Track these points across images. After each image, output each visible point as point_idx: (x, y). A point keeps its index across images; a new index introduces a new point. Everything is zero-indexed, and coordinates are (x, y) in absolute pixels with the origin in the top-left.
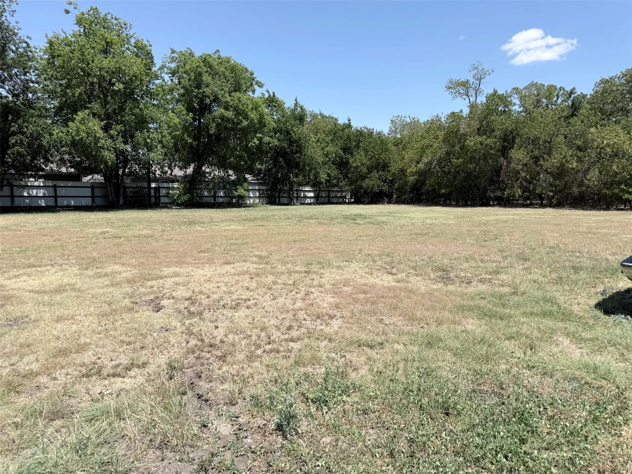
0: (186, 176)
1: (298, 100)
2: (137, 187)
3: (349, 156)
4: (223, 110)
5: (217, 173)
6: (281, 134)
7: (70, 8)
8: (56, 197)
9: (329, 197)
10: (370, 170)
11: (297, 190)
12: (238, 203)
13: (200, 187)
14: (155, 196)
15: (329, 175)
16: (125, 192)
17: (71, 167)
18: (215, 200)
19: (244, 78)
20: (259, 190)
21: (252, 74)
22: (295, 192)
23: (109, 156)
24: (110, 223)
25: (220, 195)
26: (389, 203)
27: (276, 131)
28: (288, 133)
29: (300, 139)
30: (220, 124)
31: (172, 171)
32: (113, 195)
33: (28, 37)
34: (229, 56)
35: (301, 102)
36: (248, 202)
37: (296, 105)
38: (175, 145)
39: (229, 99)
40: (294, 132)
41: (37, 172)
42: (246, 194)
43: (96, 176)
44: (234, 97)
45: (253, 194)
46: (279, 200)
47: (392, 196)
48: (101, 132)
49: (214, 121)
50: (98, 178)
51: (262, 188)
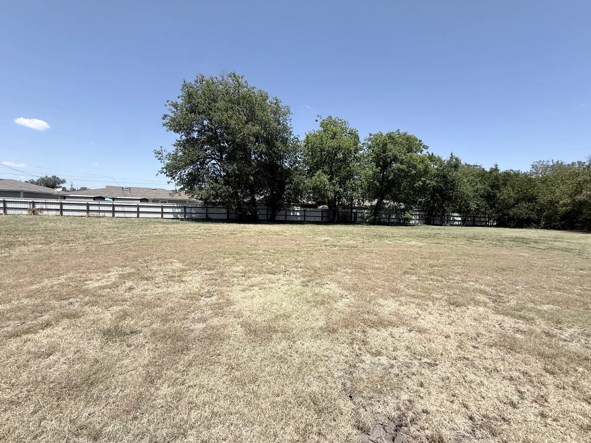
0: (371, 206)
1: (453, 154)
2: (345, 212)
3: (497, 191)
4: (399, 165)
5: (392, 204)
6: (438, 177)
7: (318, 119)
8: (305, 216)
9: (474, 221)
10: (517, 201)
11: (448, 216)
12: (404, 223)
13: (381, 212)
14: (354, 217)
15: (478, 205)
16: (338, 214)
17: (313, 201)
18: (389, 220)
19: (416, 144)
20: (419, 215)
21: (420, 141)
22: (446, 217)
23: (331, 195)
24: (329, 233)
25: (392, 217)
26: (537, 228)
27: (435, 176)
28: (444, 177)
29: (454, 180)
30: (396, 173)
31: (364, 203)
32: (332, 216)
33: (298, 136)
34: (405, 131)
35: (456, 155)
36: (411, 222)
37: (452, 158)
38: (369, 187)
39: (404, 157)
40: (450, 176)
41: (297, 203)
42: (411, 216)
43: (325, 206)
44: (407, 156)
45: (415, 217)
46: (433, 222)
47: (540, 223)
48: (327, 181)
49: (392, 172)
50: (326, 206)
51: (421, 213)
